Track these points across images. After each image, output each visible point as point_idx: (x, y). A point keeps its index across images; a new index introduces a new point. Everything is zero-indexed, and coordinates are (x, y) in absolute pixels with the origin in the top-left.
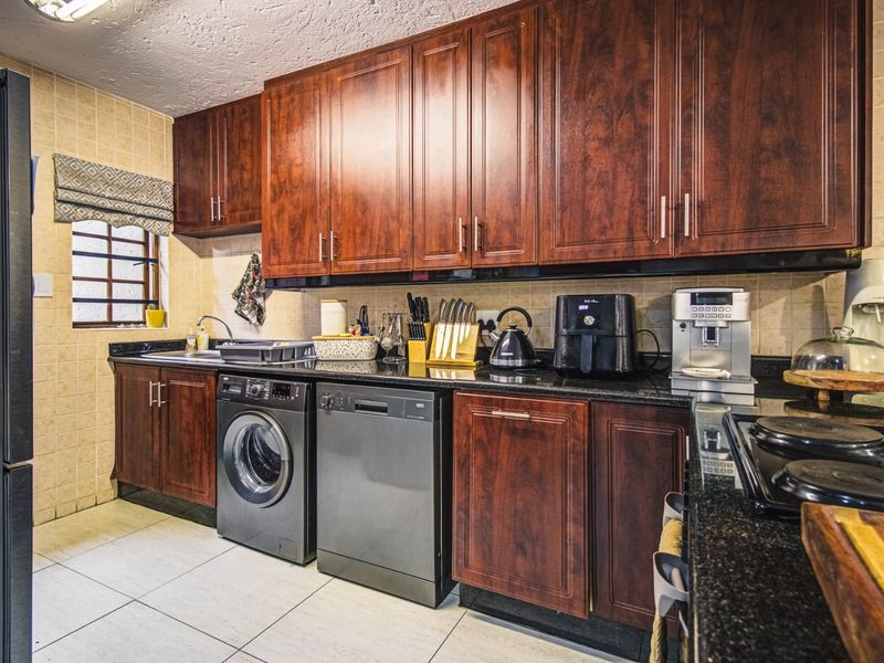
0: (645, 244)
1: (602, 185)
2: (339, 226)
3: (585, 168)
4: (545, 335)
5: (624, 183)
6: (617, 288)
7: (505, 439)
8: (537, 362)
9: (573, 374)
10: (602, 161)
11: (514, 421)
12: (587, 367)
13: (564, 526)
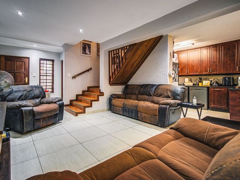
0: (235, 71)
1: (229, 65)
2: (189, 69)
3: (227, 63)
4: (221, 82)
5: (232, 64)
6: (231, 76)
7: (216, 92)
8: (219, 85)
9: (225, 85)
10: (229, 62)
11: (218, 90)
12: (227, 84)
13: (224, 100)
